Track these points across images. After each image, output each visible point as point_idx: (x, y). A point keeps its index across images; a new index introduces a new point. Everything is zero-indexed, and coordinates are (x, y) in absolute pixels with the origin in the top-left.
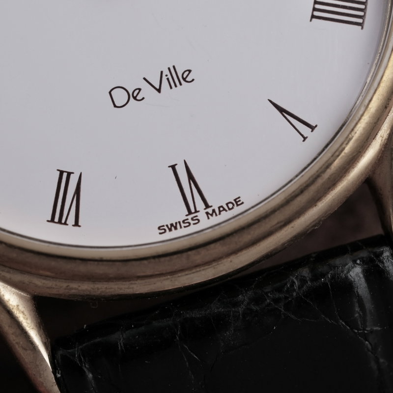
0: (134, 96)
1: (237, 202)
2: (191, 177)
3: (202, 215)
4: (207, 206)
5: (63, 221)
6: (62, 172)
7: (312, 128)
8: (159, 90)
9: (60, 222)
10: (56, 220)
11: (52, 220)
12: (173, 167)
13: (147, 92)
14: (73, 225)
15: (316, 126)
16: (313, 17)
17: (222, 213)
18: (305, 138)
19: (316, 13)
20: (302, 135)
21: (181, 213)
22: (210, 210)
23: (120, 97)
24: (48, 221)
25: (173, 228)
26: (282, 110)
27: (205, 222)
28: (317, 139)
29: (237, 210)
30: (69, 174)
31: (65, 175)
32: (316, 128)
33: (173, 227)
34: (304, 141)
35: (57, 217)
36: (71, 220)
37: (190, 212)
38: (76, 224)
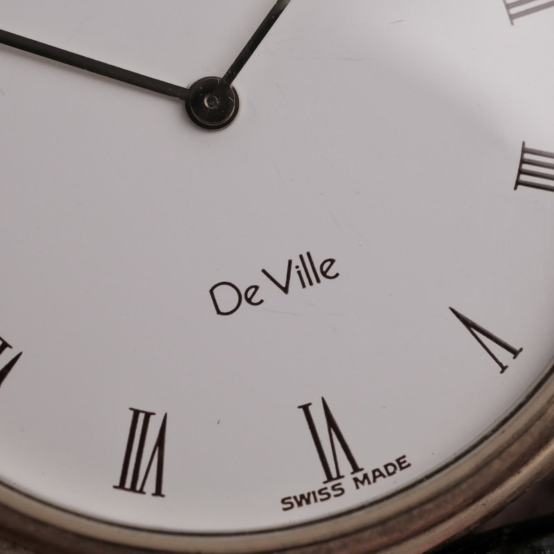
0: (248, 297)
1: (401, 463)
2: (331, 423)
3: (347, 483)
4: (356, 469)
5: (138, 488)
6: (136, 413)
7: (515, 353)
8: (285, 290)
9: (133, 489)
10: (128, 484)
11: (122, 486)
12: (305, 408)
13: (267, 291)
14: (153, 495)
15: (521, 350)
16: (518, 183)
17: (378, 479)
18: (504, 368)
19: (523, 178)
20: (500, 364)
21: (316, 479)
22: (360, 476)
23: (227, 298)
24: (115, 487)
25: (304, 502)
26: (469, 324)
27: (353, 496)
28: (522, 372)
29: (402, 478)
30: (148, 415)
31: (141, 417)
32: (520, 354)
33: (304, 500)
34: (502, 372)
35: (129, 482)
36: (150, 486)
37: (330, 478)
38: (158, 492)
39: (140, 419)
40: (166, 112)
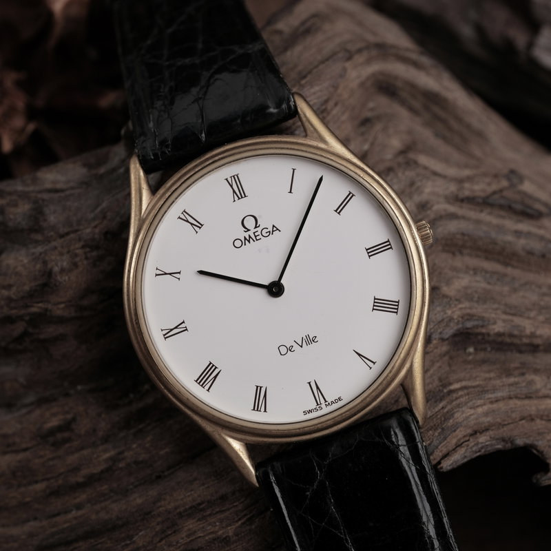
0: (290, 349)
1: (340, 399)
2: (318, 388)
3: (323, 406)
4: (326, 401)
5: (259, 410)
6: (257, 387)
7: (374, 363)
8: (301, 347)
9: (257, 410)
11: (254, 409)
12: (309, 383)
13: (296, 347)
15: (376, 362)
16: (373, 309)
17: (333, 404)
18: (371, 368)
19: (375, 308)
20: (369, 367)
21: (314, 405)
22: (327, 403)
23: (283, 350)
24: (252, 410)
26: (359, 355)
27: (325, 410)
28: (376, 369)
29: (340, 404)
30: (261, 387)
33: (310, 411)
35: (256, 408)
36: (263, 409)
37: (318, 405)
38: (265, 411)
39: (258, 388)
40: (262, 293)
